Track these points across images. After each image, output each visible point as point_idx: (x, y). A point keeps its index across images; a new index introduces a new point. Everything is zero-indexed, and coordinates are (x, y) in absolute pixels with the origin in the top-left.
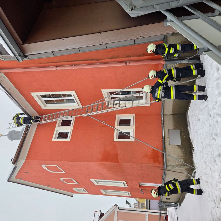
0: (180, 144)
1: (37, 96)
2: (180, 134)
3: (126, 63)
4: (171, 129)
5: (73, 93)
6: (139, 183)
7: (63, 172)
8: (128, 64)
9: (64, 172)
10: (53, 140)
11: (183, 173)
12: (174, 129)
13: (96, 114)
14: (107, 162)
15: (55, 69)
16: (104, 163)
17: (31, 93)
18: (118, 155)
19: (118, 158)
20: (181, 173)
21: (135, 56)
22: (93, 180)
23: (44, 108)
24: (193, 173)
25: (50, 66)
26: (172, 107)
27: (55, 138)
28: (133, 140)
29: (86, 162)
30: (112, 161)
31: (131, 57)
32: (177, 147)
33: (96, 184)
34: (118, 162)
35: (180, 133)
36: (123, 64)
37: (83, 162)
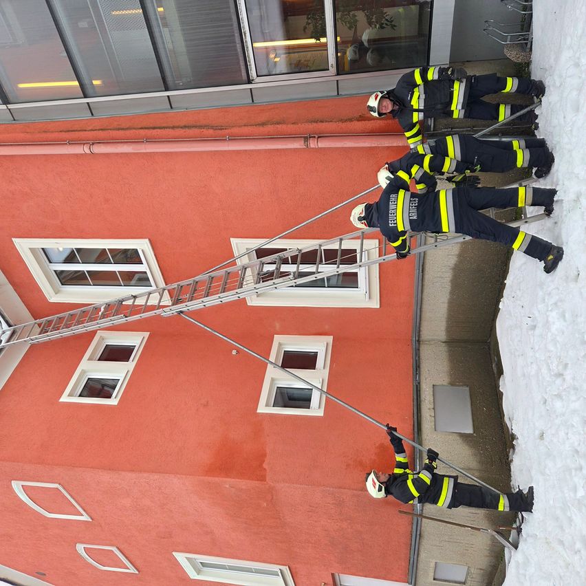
0: (469, 430)
1: (33, 250)
2: (469, 399)
3: (306, 139)
4: (440, 383)
5: (142, 245)
6: (333, 575)
7: (82, 515)
8: (313, 144)
9: (85, 518)
10: (64, 398)
11: (479, 529)
12: (452, 384)
13: (201, 306)
14: (227, 476)
15: (88, 151)
16: (216, 479)
17: (13, 239)
18: (264, 455)
19: (265, 466)
20: (472, 528)
21: (335, 120)
22: (181, 557)
23: (53, 298)
24: (514, 528)
25: (72, 142)
26: (445, 316)
27: (70, 395)
28: (321, 413)
29: (156, 476)
30: (242, 475)
31: (322, 122)
32: (458, 438)
33: (193, 575)
34: (262, 478)
35: (471, 396)
36: (297, 145)
37: (145, 475)
